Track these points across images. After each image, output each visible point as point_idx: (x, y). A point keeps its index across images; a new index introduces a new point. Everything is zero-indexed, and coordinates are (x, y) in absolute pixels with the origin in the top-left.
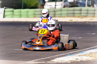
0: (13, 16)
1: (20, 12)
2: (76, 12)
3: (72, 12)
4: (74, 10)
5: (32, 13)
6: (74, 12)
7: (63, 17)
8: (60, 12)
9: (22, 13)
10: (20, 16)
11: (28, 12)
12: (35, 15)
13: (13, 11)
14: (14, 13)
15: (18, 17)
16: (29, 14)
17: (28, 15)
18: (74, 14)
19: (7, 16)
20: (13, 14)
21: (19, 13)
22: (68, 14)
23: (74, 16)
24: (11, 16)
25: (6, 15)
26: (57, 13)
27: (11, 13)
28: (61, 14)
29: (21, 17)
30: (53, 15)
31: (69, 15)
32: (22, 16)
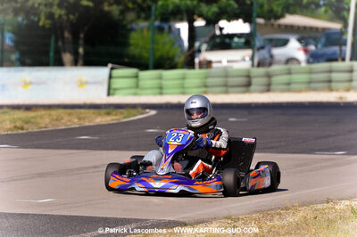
0: (138, 91)
1: (160, 78)
2: (335, 76)
3: (323, 76)
4: (331, 71)
5: (197, 82)
6: (330, 77)
7: (300, 91)
8: (285, 78)
9: (164, 83)
10: (161, 90)
11: (184, 78)
12: (206, 86)
13: (137, 77)
14: (141, 83)
15: (155, 94)
16: (186, 85)
17: (183, 87)
18: (330, 81)
19: (117, 92)
20: (137, 86)
21: (157, 82)
22: (310, 82)
23: (331, 89)
24: (133, 91)
25: (115, 89)
26: (275, 80)
27: (131, 82)
28: (289, 84)
29: (161, 94)
30: (264, 85)
31: (313, 85)
32: (164, 91)
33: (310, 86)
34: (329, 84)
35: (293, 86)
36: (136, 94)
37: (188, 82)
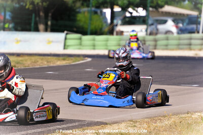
0: (81, 47)
1: (94, 40)
2: (193, 41)
3: (186, 42)
4: (191, 39)
5: (114, 43)
6: (190, 42)
7: (173, 50)
8: (165, 42)
9: (96, 43)
10: (94, 47)
11: (107, 40)
12: (119, 45)
13: (80, 39)
14: (84, 43)
15: (91, 49)
16: (108, 45)
18: (190, 44)
19: (70, 47)
20: (81, 44)
21: (91, 43)
22: (179, 45)
23: (190, 49)
24: (78, 47)
25: (68, 46)
26: (159, 43)
27: (77, 42)
28: (167, 45)
29: (94, 49)
30: (153, 45)
31: (181, 47)
32: (96, 47)
33: (179, 47)
34: (189, 46)
35: (169, 47)
36: (80, 49)
37: (110, 43)
